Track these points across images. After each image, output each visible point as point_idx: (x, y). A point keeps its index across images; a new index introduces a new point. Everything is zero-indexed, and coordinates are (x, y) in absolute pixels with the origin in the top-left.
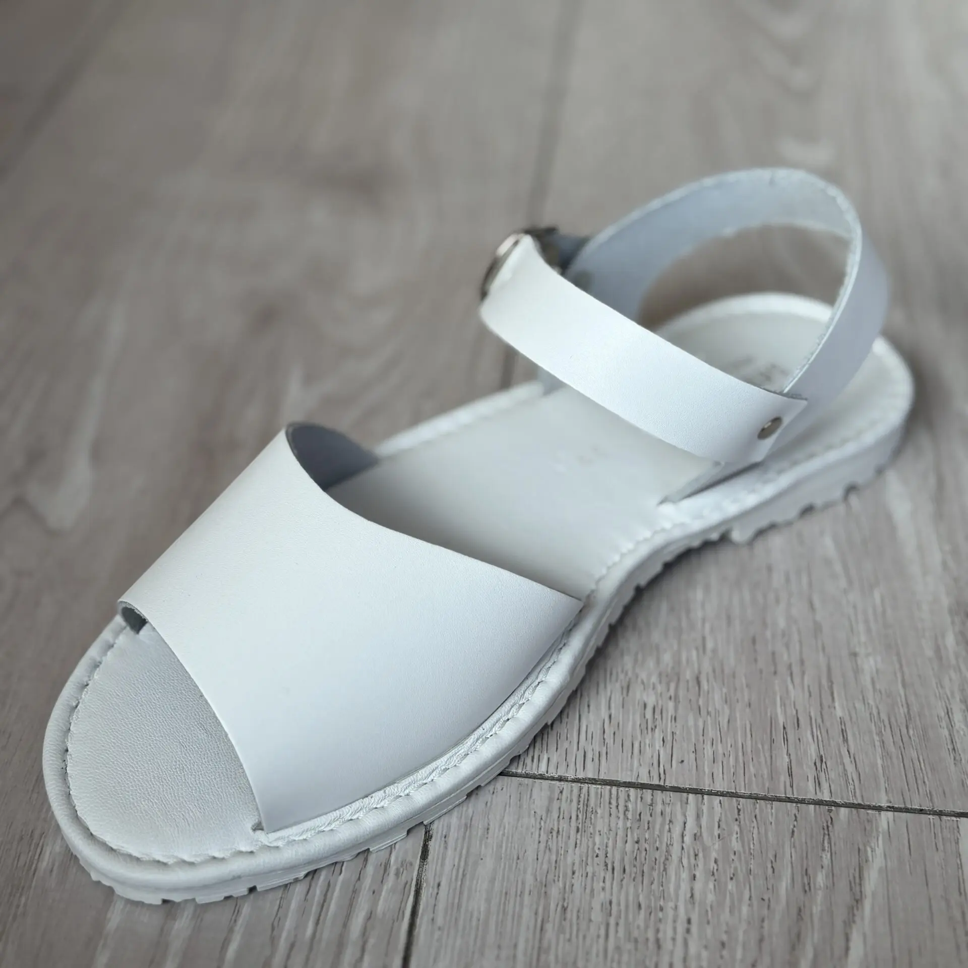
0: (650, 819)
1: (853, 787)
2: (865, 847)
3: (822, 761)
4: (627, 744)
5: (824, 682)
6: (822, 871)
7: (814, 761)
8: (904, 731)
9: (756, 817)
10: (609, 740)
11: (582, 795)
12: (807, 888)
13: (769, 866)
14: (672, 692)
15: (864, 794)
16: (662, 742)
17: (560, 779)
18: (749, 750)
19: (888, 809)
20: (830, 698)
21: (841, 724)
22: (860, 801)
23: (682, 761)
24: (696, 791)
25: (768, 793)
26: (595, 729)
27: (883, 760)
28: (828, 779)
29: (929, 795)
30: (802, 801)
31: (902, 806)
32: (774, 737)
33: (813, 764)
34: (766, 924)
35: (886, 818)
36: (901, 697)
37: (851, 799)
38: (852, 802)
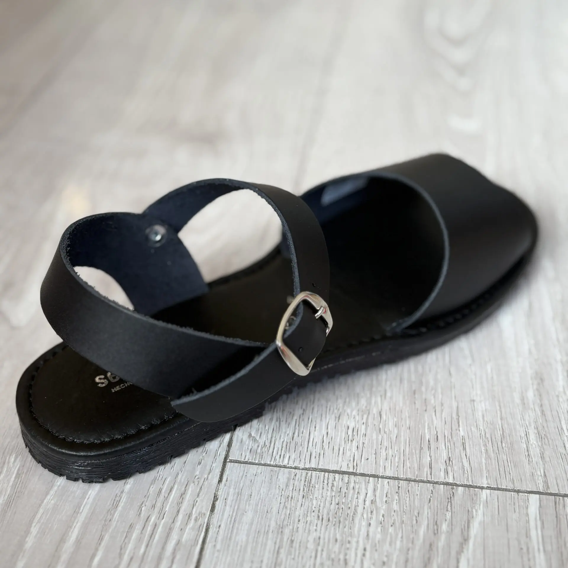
0: (346, 491)
1: (467, 475)
2: (472, 509)
3: (450, 460)
4: (336, 448)
5: (454, 416)
6: (446, 523)
7: (445, 460)
8: (500, 443)
9: (408, 491)
10: (326, 446)
11: (307, 477)
12: (436, 532)
13: (414, 518)
14: (364, 421)
15: (473, 479)
16: (356, 449)
17: (295, 468)
18: (407, 453)
19: (488, 488)
20: (457, 425)
21: (463, 440)
22: (471, 484)
23: (368, 459)
24: (374, 476)
25: (417, 478)
26: (318, 440)
27: (486, 460)
28: (453, 471)
29: (512, 481)
30: (437, 483)
31: (496, 486)
32: (422, 446)
33: (444, 462)
34: (410, 552)
35: (486, 492)
36: (499, 425)
37: (466, 482)
38: (466, 483)
